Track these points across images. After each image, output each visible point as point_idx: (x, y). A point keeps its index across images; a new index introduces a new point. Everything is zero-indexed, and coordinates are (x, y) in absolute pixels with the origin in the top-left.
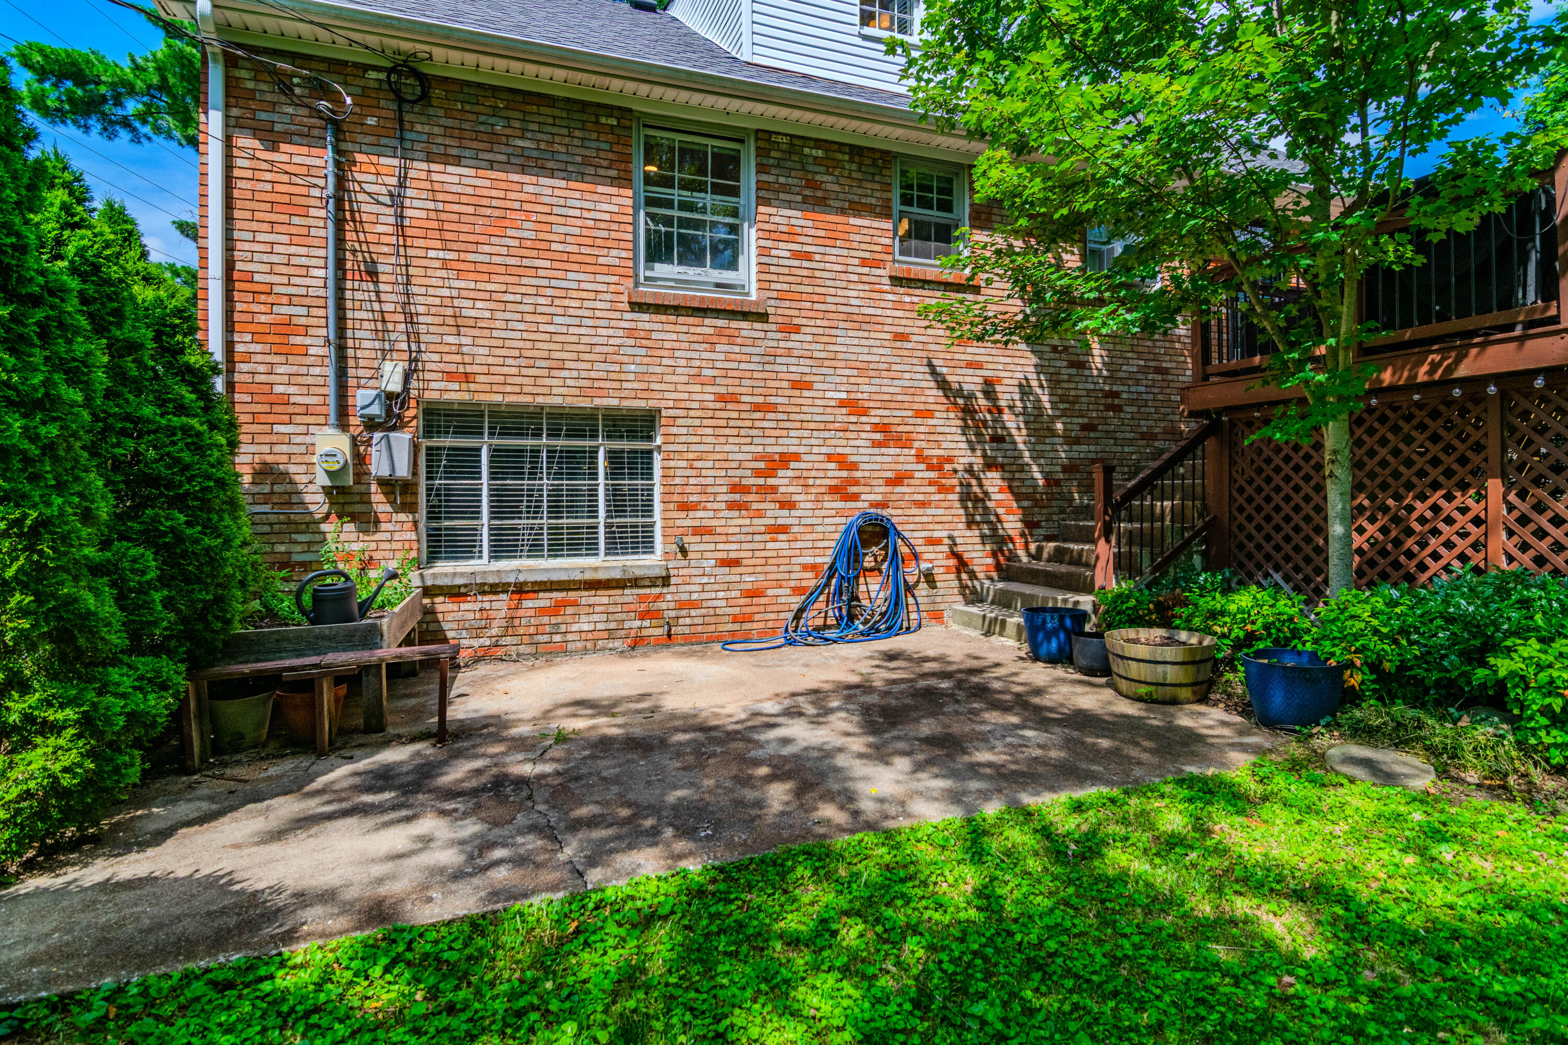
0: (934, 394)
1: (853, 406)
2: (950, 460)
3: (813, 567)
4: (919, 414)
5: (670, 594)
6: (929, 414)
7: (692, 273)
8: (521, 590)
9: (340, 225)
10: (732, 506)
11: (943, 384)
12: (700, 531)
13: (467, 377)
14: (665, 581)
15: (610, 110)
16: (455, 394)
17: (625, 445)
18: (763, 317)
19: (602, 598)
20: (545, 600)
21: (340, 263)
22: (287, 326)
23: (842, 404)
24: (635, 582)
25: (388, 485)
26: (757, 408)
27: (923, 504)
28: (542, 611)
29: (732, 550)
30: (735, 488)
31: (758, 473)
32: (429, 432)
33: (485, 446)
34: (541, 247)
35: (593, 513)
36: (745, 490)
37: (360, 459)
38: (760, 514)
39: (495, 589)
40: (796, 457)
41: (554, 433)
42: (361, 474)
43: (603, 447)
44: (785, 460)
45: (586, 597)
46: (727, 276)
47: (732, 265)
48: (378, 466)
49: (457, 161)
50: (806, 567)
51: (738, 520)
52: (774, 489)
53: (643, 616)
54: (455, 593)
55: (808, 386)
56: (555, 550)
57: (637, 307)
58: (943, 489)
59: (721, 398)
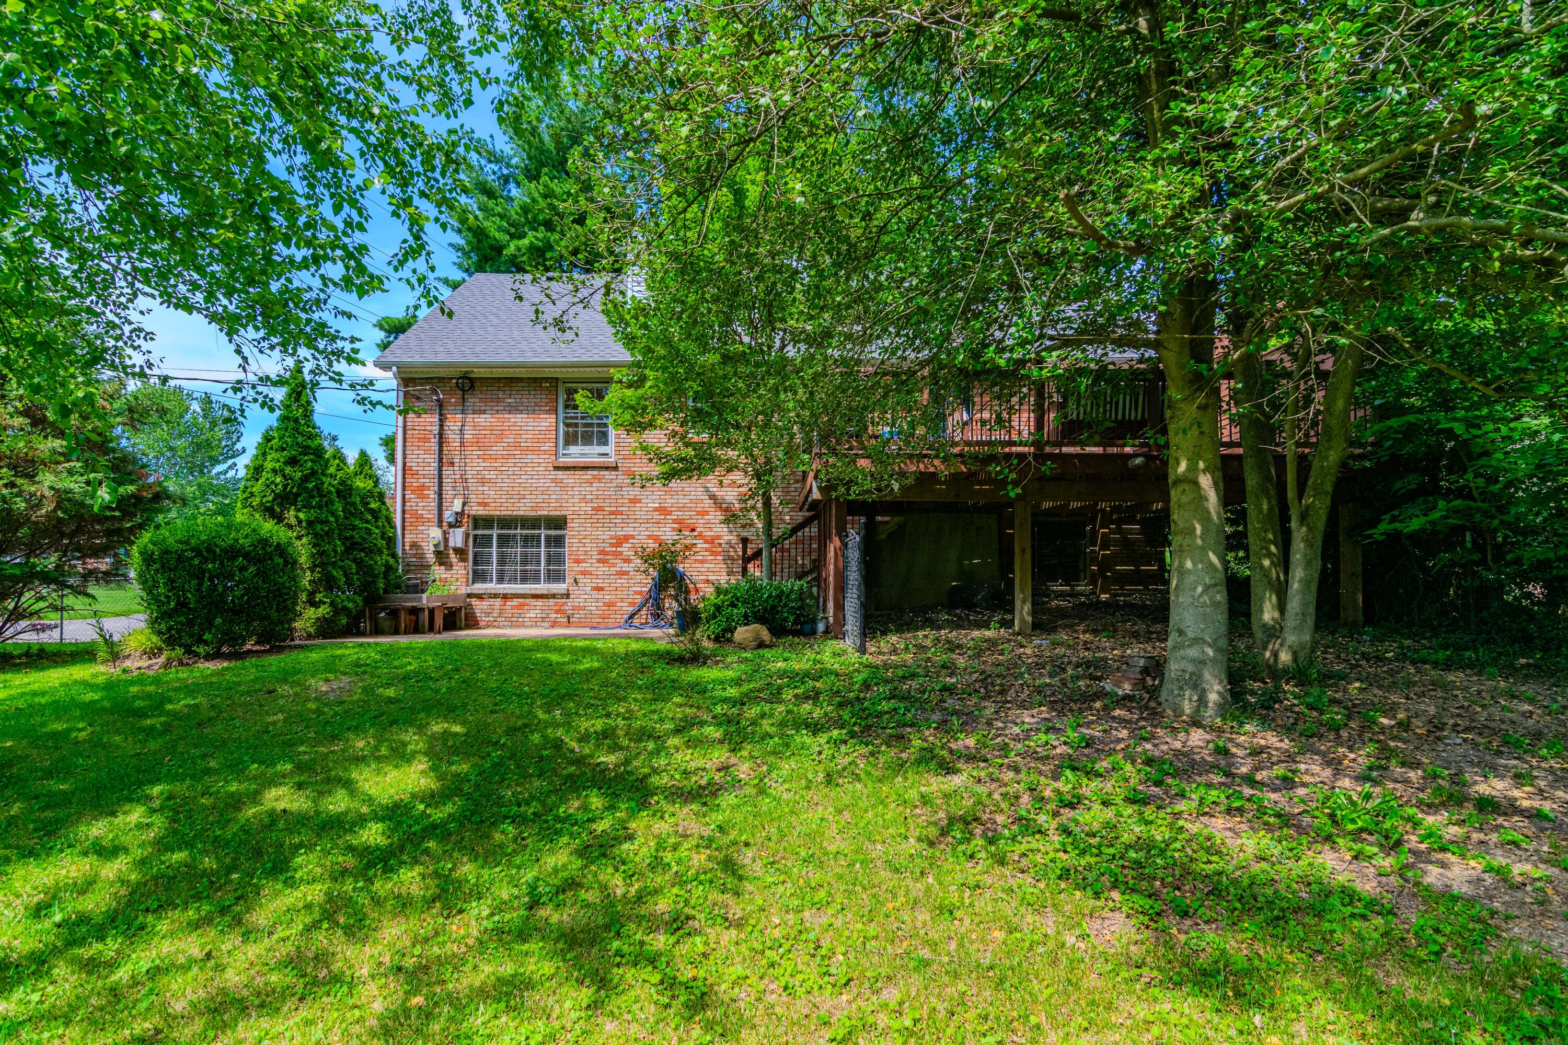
0: (708, 502)
1: (662, 510)
2: (719, 537)
3: (640, 593)
4: (698, 513)
5: (570, 603)
6: (707, 513)
7: (587, 449)
8: (505, 597)
9: (441, 444)
10: (599, 561)
11: (713, 497)
12: (584, 573)
13: (485, 504)
14: (568, 596)
15: (546, 379)
16: (481, 511)
17: (553, 533)
18: (616, 468)
19: (540, 603)
20: (515, 602)
21: (441, 460)
22: (423, 487)
23: (656, 509)
24: (554, 596)
25: (457, 551)
26: (612, 513)
27: (702, 562)
28: (513, 607)
29: (600, 582)
30: (602, 552)
31: (612, 545)
32: (476, 527)
33: (495, 533)
34: (517, 446)
35: (539, 563)
36: (606, 553)
37: (446, 540)
38: (614, 565)
39: (496, 596)
40: (633, 537)
41: (523, 527)
42: (446, 546)
43: (543, 533)
44: (626, 538)
45: (533, 602)
46: (603, 449)
47: (606, 443)
48: (451, 544)
49: (484, 412)
50: (636, 593)
51: (603, 568)
52: (621, 553)
53: (557, 612)
54: (480, 597)
55: (639, 501)
56: (524, 580)
57: (557, 468)
58: (713, 553)
59: (593, 509)
